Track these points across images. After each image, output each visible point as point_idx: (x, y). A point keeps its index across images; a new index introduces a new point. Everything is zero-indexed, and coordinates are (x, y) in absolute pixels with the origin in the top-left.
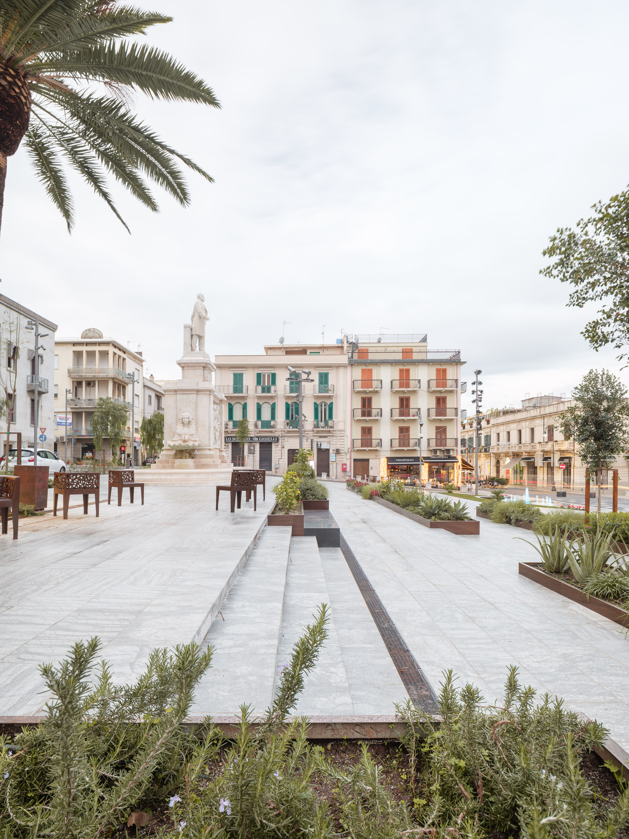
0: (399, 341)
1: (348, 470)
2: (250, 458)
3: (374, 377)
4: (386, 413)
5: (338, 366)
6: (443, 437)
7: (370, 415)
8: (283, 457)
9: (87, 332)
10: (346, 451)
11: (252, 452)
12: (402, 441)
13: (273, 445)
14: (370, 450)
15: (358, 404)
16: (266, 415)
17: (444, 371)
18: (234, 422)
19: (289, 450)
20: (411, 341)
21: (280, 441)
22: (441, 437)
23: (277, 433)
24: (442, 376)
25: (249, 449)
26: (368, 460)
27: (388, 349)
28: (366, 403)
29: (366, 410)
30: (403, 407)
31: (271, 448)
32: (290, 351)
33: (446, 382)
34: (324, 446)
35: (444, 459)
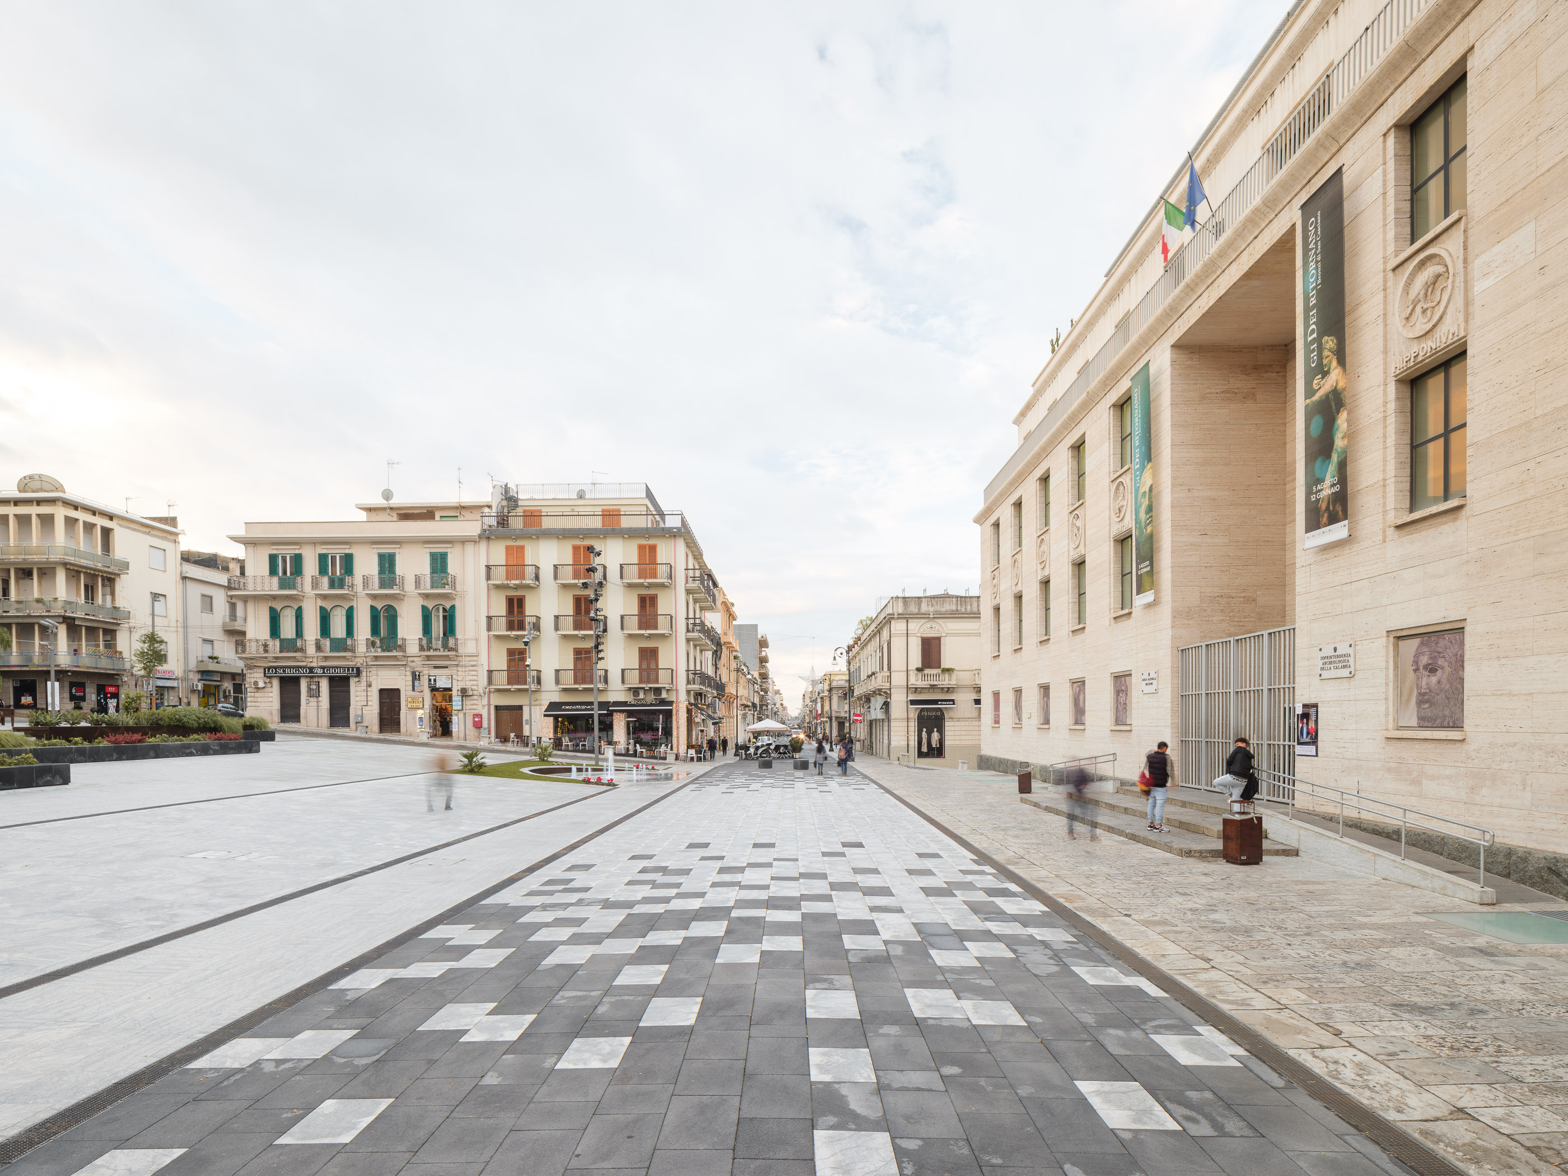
0: (597, 496)
1: (485, 724)
2: (311, 704)
3: (528, 561)
4: (547, 624)
5: (464, 541)
6: (653, 666)
7: (521, 626)
8: (370, 703)
9: (26, 482)
10: (481, 691)
11: (314, 693)
12: (579, 674)
13: (353, 681)
14: (519, 690)
15: (500, 608)
16: (338, 629)
17: (653, 549)
18: (281, 641)
19: (382, 691)
20: (618, 497)
21: (364, 674)
22: (649, 665)
23: (357, 660)
24: (648, 557)
25: (310, 689)
26: (520, 708)
27: (577, 509)
28: (516, 606)
29: (516, 619)
30: (581, 614)
31: (349, 686)
32: (407, 515)
33: (656, 569)
34: (441, 683)
35: (651, 705)
